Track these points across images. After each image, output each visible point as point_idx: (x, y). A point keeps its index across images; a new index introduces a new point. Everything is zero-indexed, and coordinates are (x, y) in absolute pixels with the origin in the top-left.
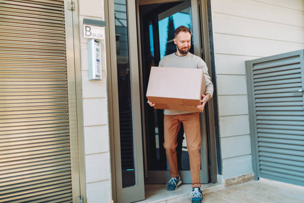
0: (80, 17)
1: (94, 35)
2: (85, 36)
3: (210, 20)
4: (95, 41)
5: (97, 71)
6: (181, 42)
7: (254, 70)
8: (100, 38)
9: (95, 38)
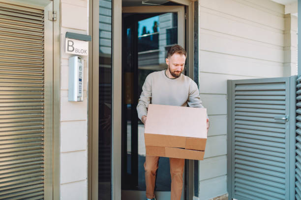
0: (62, 29)
1: (77, 50)
2: (67, 52)
3: (196, 36)
4: (78, 58)
5: (78, 91)
6: (174, 64)
7: (236, 91)
8: (83, 54)
9: (78, 54)
